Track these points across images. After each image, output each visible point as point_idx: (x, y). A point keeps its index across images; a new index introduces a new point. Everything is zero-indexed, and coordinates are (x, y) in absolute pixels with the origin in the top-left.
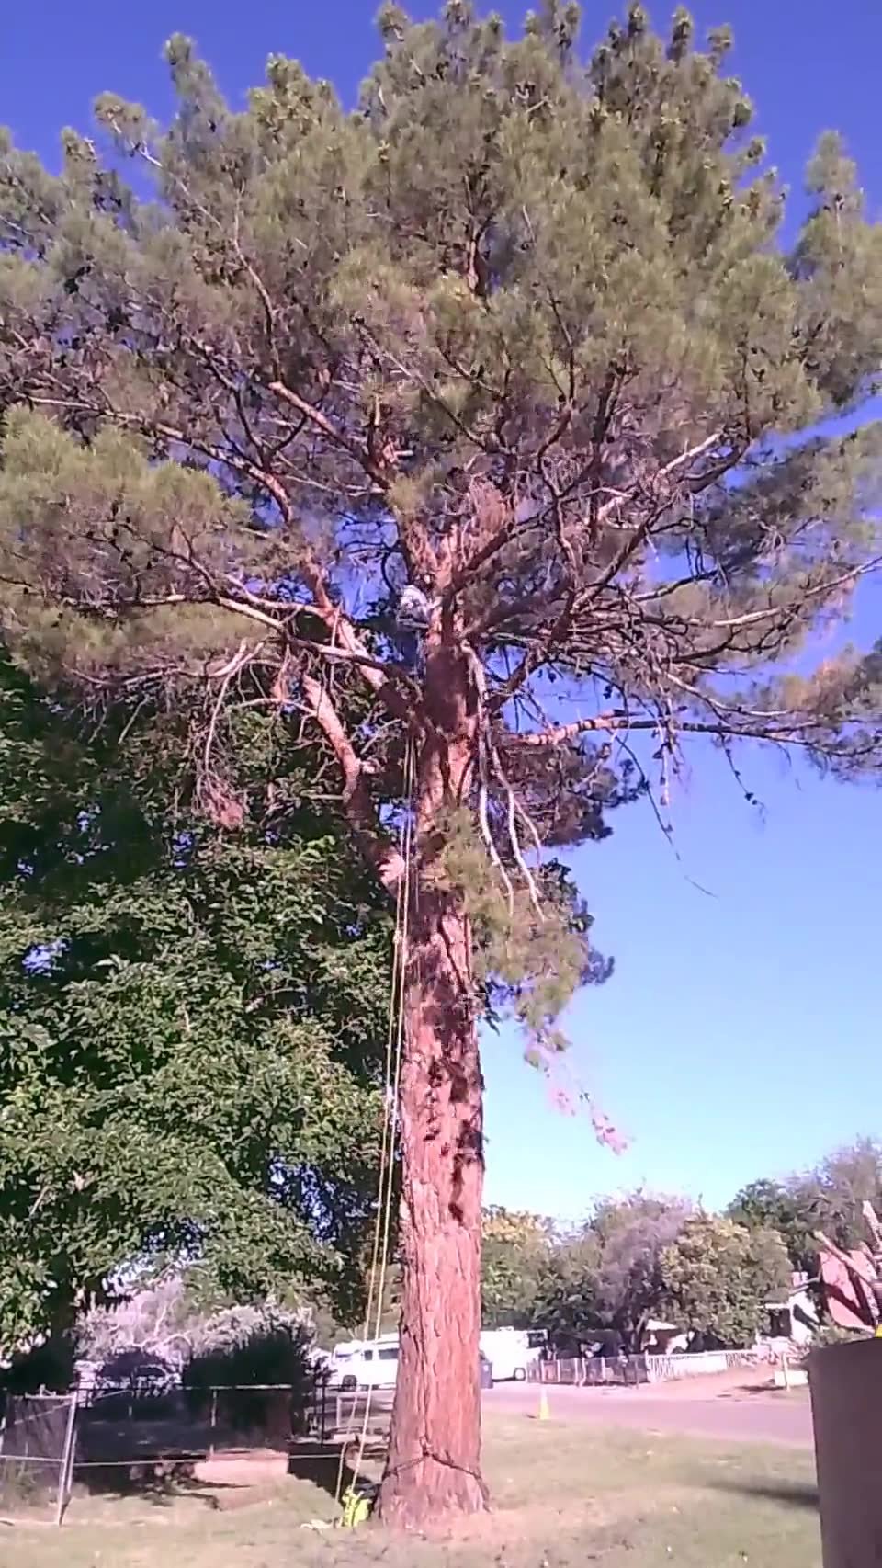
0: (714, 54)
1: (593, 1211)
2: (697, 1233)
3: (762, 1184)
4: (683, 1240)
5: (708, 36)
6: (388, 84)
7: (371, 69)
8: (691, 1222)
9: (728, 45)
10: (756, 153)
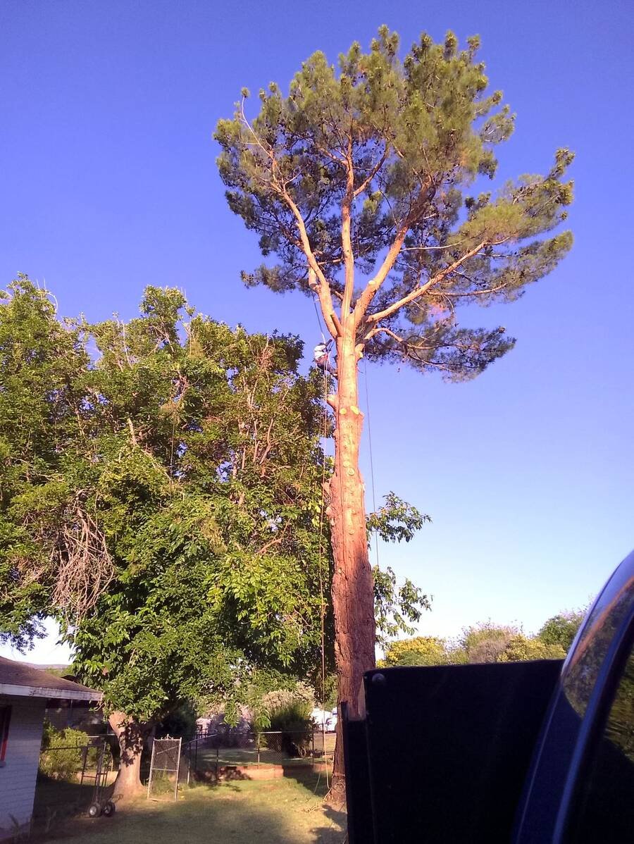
0: (471, 50)
1: (463, 636)
2: (517, 646)
3: (558, 618)
4: (509, 651)
5: (467, 41)
6: (303, 82)
7: (295, 75)
8: (513, 641)
9: (477, 45)
10: (497, 99)
